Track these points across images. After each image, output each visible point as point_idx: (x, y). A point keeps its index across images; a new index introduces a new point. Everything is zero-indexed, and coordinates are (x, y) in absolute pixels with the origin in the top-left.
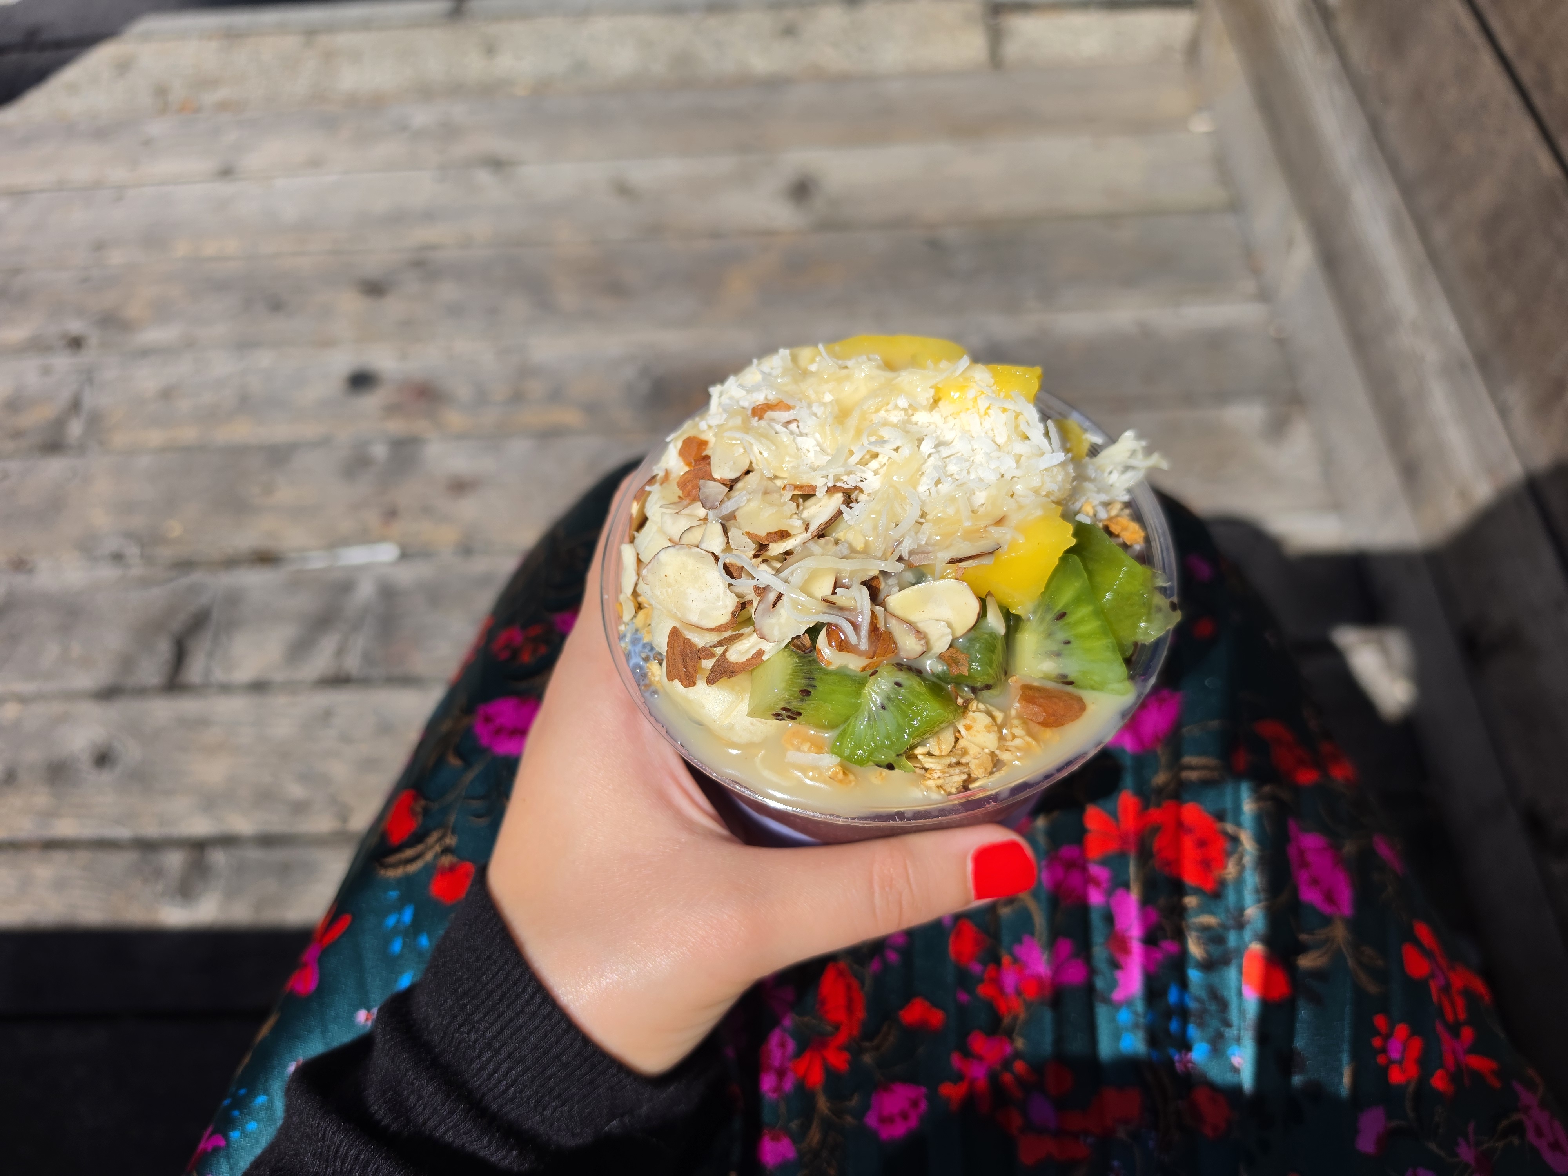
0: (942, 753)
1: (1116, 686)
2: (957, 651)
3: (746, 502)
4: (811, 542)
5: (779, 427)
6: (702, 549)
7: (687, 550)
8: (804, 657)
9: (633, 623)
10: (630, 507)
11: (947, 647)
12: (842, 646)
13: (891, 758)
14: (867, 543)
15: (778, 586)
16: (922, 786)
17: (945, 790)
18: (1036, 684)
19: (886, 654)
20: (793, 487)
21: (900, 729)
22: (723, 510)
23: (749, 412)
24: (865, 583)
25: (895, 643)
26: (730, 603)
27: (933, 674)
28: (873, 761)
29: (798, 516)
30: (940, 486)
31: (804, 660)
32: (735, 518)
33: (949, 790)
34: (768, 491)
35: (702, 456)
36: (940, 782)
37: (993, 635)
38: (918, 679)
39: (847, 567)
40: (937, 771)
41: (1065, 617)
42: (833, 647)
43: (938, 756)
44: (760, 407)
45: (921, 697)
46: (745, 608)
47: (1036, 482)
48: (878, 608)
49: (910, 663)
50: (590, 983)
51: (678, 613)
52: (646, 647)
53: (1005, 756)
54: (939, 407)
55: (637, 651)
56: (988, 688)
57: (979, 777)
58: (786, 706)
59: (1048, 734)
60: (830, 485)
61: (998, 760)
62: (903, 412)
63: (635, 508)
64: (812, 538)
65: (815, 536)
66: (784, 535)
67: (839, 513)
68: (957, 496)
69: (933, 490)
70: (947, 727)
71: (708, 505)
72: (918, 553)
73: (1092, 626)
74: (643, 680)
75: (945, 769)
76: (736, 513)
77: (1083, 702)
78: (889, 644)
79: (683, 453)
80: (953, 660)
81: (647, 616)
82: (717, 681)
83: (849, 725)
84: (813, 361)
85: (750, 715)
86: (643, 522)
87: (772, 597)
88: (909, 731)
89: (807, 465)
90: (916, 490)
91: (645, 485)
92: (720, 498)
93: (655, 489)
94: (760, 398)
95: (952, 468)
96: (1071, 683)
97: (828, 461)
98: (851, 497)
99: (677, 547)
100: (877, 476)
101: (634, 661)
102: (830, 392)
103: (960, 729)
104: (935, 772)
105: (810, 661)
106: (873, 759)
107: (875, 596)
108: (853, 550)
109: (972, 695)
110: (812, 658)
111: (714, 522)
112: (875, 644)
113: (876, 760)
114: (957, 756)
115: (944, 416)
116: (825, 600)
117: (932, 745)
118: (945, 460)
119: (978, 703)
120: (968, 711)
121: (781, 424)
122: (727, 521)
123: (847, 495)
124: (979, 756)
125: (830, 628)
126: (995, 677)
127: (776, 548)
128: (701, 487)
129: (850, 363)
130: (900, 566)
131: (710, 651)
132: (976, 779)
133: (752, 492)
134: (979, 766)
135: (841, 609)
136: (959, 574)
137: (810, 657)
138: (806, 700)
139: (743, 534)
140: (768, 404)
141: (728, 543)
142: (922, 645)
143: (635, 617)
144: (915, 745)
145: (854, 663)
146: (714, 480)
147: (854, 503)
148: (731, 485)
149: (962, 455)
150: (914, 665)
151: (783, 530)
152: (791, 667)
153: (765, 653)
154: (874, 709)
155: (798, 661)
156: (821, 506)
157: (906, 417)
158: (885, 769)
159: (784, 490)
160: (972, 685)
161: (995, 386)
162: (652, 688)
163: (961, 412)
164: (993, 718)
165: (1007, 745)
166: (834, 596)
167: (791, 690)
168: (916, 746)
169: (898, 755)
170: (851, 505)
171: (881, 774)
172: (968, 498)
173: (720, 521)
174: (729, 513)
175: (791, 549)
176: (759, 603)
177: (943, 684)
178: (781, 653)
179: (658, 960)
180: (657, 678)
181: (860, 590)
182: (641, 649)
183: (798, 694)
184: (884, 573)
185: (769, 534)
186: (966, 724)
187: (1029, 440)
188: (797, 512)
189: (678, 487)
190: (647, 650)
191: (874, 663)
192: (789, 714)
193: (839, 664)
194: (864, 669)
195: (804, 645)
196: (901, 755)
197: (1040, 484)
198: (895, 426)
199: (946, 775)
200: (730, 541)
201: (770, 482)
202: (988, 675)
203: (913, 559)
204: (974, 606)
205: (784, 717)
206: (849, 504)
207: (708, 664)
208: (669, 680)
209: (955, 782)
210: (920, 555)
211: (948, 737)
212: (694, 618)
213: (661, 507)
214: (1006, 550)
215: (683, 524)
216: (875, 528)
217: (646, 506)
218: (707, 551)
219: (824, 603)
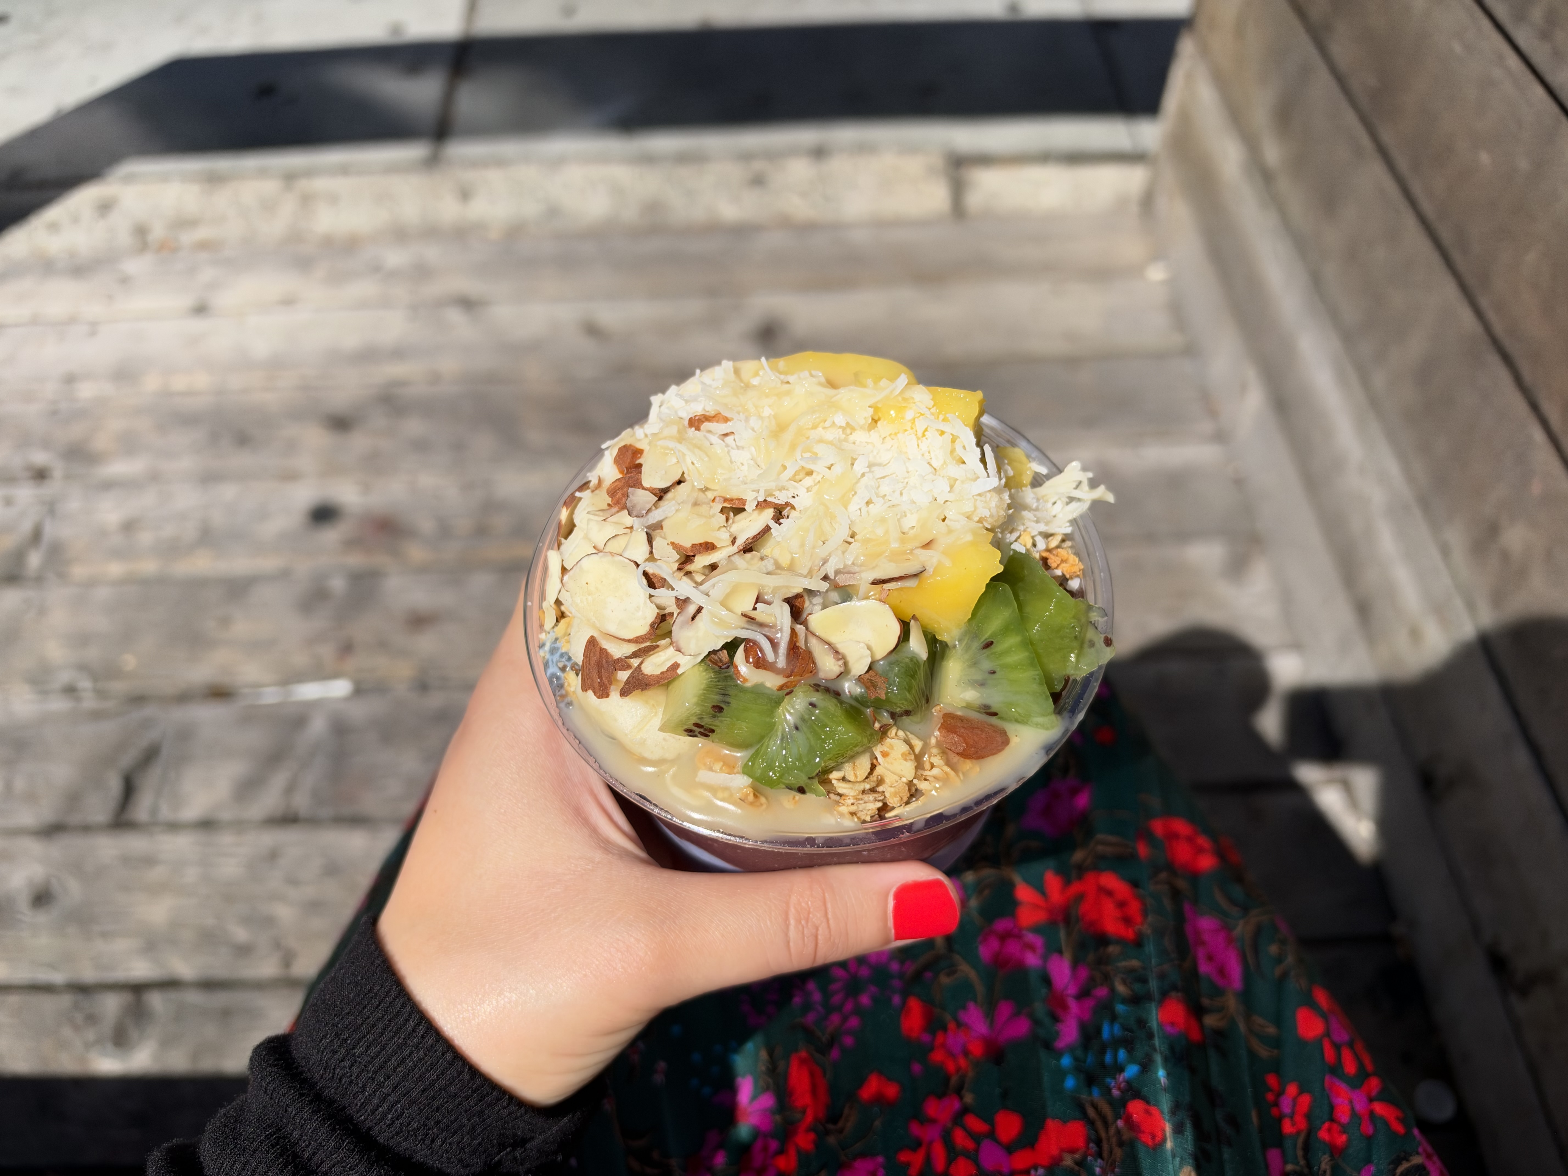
0: (857, 778)
1: (1040, 720)
2: (877, 675)
3: (674, 512)
4: (736, 556)
5: (715, 439)
6: (625, 558)
7: (609, 558)
8: (720, 673)
9: (554, 632)
10: (559, 512)
11: (866, 669)
12: (760, 663)
13: (802, 781)
14: (793, 560)
15: (698, 599)
16: (835, 812)
17: (859, 818)
18: (959, 713)
19: (804, 673)
20: (723, 499)
21: (812, 752)
22: (650, 519)
23: (686, 423)
24: (788, 600)
25: (814, 663)
26: (650, 614)
27: (851, 696)
28: (784, 783)
29: (726, 529)
30: (871, 506)
31: (720, 676)
32: (661, 528)
33: (863, 818)
34: (698, 503)
35: (635, 464)
36: (853, 809)
37: (914, 660)
38: (835, 701)
39: (770, 583)
40: (850, 797)
41: (992, 646)
42: (750, 663)
43: (853, 782)
44: (697, 418)
45: (834, 719)
46: (665, 620)
47: (968, 508)
48: (799, 626)
49: (829, 685)
50: (487, 1002)
51: (596, 622)
52: (564, 657)
53: (922, 785)
54: (877, 427)
55: (555, 660)
56: (907, 714)
57: (895, 806)
58: (699, 722)
59: (968, 765)
60: (761, 499)
61: (916, 790)
62: (841, 430)
63: (564, 514)
64: (738, 552)
65: (741, 551)
66: (709, 547)
67: (768, 529)
68: (886, 517)
69: (864, 509)
70: (863, 752)
71: (634, 514)
72: (844, 573)
73: (1019, 656)
74: (559, 691)
75: (858, 795)
76: (663, 523)
77: (1007, 736)
78: (807, 664)
79: (618, 461)
80: (871, 683)
81: (569, 625)
82: (630, 694)
83: (762, 746)
84: (756, 374)
85: (661, 729)
86: (570, 528)
87: (691, 609)
88: (820, 753)
89: (739, 478)
90: (846, 509)
91: (576, 491)
92: (648, 507)
93: (585, 495)
94: (698, 409)
95: (885, 489)
96: (995, 714)
97: (759, 475)
98: (783, 513)
99: (600, 554)
100: (809, 493)
101: (552, 669)
102: (770, 406)
103: (877, 756)
104: (848, 798)
105: (725, 677)
106: (783, 781)
107: (797, 614)
108: (778, 566)
109: (891, 720)
110: (729, 674)
111: (639, 530)
112: (793, 662)
113: (786, 782)
114: (871, 783)
115: (883, 437)
116: (744, 615)
117: (848, 770)
118: (879, 480)
119: (897, 730)
120: (886, 738)
121: (717, 435)
122: (653, 530)
123: (778, 510)
124: (895, 785)
125: (748, 644)
126: (915, 703)
127: (702, 561)
128: (629, 494)
129: (791, 379)
130: (825, 585)
131: (626, 662)
132: (893, 808)
133: (682, 502)
134: (895, 794)
135: (761, 625)
136: (884, 596)
137: (726, 673)
138: (718, 717)
139: (668, 544)
140: (706, 415)
141: (651, 552)
142: (840, 666)
143: (556, 625)
144: (829, 769)
145: (772, 681)
146: (644, 488)
147: (785, 519)
148: (661, 494)
149: (897, 476)
150: (832, 686)
151: (708, 542)
152: (705, 682)
153: (681, 666)
154: (787, 730)
155: (713, 676)
156: (750, 521)
157: (844, 436)
158: (796, 792)
159: (714, 502)
160: (892, 711)
161: (935, 408)
162: (568, 699)
163: (898, 433)
164: (911, 747)
165: (925, 774)
166: (754, 612)
167: (704, 705)
168: (831, 770)
169: (809, 778)
170: (781, 521)
171: (794, 798)
172: (899, 520)
173: (645, 530)
174: (657, 522)
175: (716, 563)
176: (678, 615)
177: (862, 708)
178: (697, 667)
179: (559, 981)
180: (572, 689)
181: (782, 607)
182: (558, 659)
183: (710, 710)
184: (810, 592)
185: (694, 545)
186: (884, 750)
187: (966, 464)
188: (726, 525)
189: (608, 494)
190: (564, 660)
191: (792, 682)
192: (702, 730)
193: (756, 681)
194: (781, 688)
195: (721, 661)
196: (812, 778)
197: (972, 509)
198: (831, 443)
199: (861, 802)
200: (654, 550)
201: (701, 494)
202: (906, 700)
203: (839, 579)
204: (896, 629)
205: (697, 733)
206: (779, 520)
207: (623, 675)
208: (583, 691)
209: (870, 809)
210: (846, 575)
211: (864, 763)
212: (612, 629)
213: (588, 513)
214: (931, 573)
215: (609, 530)
216: (802, 545)
217: (575, 512)
218: (630, 560)
219: (744, 618)
